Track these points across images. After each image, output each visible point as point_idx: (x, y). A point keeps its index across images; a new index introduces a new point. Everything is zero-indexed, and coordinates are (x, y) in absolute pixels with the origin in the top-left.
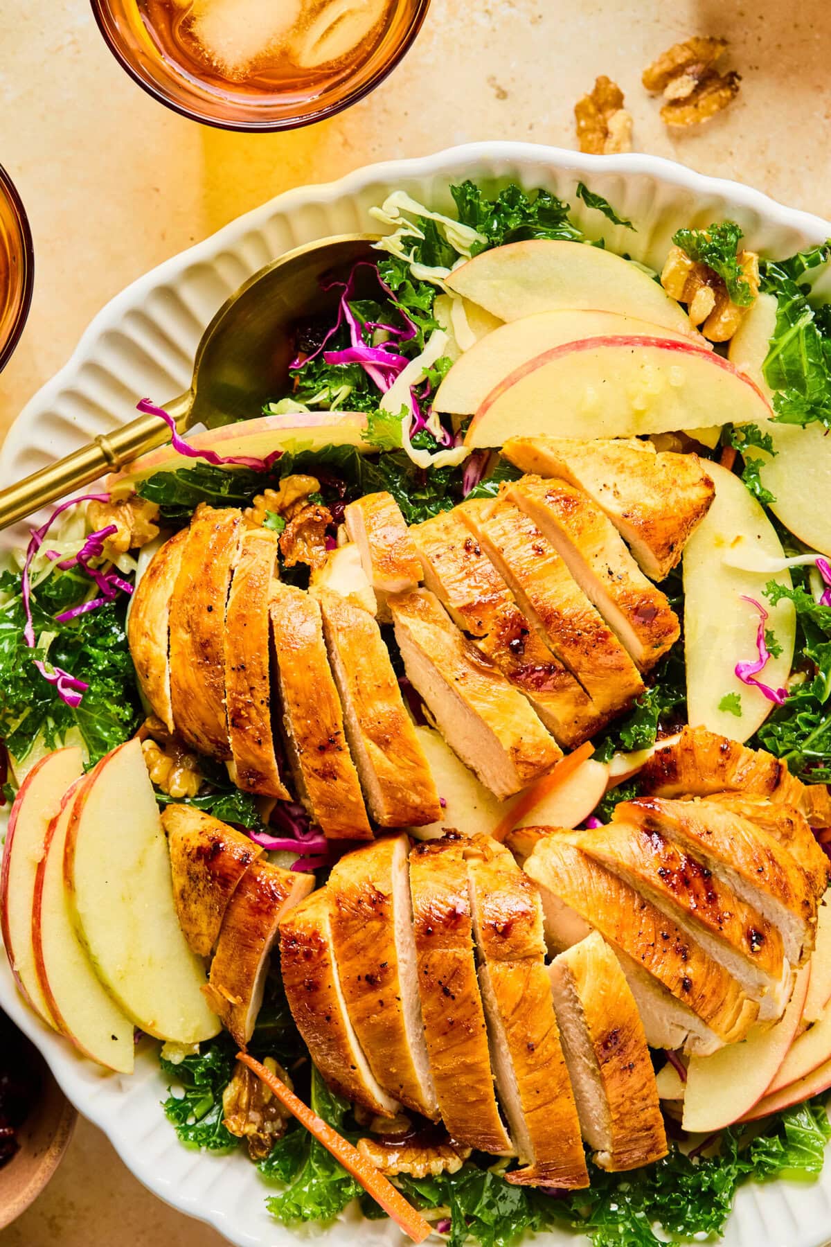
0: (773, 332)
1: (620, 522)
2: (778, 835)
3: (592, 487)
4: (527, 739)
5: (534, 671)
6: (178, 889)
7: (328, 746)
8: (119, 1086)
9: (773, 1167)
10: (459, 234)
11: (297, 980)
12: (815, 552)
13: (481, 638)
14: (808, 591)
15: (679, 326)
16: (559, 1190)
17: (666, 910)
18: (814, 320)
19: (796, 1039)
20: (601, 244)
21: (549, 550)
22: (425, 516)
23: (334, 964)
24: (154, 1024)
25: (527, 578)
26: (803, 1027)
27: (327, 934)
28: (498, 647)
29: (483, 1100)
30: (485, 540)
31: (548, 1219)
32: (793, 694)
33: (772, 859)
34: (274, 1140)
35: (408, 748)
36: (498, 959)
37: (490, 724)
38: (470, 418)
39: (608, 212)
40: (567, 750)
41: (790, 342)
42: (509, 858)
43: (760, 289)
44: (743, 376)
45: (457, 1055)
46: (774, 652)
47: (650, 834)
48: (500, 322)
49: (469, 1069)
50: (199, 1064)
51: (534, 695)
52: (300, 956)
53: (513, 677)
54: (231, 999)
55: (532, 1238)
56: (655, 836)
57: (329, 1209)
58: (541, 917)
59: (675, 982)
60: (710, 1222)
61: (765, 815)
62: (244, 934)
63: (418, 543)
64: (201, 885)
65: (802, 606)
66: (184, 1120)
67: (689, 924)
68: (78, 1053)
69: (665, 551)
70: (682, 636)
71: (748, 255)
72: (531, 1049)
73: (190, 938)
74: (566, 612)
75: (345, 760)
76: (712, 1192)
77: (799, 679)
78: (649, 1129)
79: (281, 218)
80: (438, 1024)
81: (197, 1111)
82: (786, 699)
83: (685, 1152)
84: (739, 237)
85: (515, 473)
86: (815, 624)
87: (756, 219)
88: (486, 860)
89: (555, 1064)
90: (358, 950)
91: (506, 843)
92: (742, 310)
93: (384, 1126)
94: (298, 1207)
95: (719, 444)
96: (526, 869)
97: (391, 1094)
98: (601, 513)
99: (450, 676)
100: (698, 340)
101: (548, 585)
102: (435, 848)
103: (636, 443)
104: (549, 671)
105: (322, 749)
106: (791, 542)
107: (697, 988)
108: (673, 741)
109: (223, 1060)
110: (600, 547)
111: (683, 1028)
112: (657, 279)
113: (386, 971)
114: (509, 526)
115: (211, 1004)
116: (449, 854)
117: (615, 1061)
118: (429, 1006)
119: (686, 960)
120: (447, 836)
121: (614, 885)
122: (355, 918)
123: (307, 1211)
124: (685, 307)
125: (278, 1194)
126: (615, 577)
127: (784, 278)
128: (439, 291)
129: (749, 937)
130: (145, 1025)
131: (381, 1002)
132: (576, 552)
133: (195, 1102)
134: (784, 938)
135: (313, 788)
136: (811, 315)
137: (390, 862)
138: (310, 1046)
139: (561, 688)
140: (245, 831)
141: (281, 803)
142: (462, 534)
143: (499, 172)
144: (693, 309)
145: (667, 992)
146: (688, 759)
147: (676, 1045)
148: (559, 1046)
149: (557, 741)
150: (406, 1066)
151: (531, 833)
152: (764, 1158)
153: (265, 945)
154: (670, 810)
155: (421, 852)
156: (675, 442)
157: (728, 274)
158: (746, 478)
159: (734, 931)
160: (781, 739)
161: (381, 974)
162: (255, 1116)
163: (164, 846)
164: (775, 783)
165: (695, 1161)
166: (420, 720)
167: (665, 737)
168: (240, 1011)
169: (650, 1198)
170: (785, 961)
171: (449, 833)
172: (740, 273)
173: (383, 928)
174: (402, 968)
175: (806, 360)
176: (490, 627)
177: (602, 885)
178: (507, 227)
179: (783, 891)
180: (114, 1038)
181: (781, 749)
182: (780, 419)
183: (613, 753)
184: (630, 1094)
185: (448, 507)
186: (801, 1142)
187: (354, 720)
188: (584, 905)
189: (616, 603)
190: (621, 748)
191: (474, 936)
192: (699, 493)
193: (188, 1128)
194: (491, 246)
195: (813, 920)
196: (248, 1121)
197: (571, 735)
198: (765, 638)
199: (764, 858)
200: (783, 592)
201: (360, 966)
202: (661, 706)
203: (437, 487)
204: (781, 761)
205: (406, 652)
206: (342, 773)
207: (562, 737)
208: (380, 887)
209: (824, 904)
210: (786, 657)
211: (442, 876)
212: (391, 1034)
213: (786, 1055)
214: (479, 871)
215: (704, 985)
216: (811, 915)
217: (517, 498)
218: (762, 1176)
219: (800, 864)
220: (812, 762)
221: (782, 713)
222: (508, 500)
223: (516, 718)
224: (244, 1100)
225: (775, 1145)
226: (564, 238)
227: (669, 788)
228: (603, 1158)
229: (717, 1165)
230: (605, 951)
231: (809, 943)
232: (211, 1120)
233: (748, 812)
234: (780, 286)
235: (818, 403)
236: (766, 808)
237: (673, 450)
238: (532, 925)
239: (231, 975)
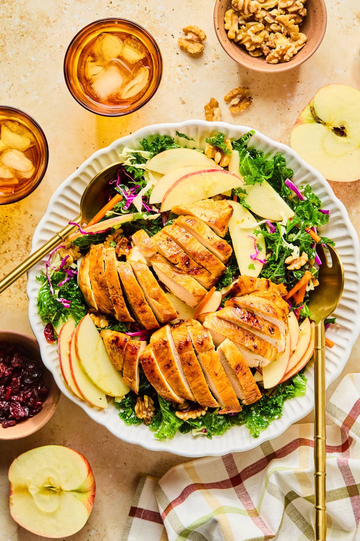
0: (239, 161)
1: (208, 223)
2: (272, 300)
3: (198, 215)
4: (196, 289)
5: (194, 270)
6: (109, 353)
7: (142, 303)
8: (104, 412)
9: (292, 393)
10: (145, 154)
11: (148, 370)
12: (266, 219)
13: (177, 264)
14: (266, 230)
15: (213, 165)
16: (234, 413)
17: (245, 328)
18: (250, 154)
19: (290, 356)
20: (186, 147)
21: (190, 236)
22: (154, 234)
23: (157, 364)
24: (111, 393)
25: (186, 245)
26: (292, 353)
27: (153, 356)
28: (182, 265)
29: (206, 392)
30: (172, 237)
31: (233, 423)
32: (268, 260)
33: (271, 307)
34: (152, 418)
35: (164, 299)
36: (202, 352)
37: (185, 287)
38: (160, 204)
39: (186, 137)
40: (208, 290)
41: (245, 162)
42: (199, 324)
43: (233, 149)
44: (234, 175)
45: (196, 381)
46: (260, 249)
47: (236, 308)
48: (163, 175)
49: (200, 384)
50: (126, 401)
51: (195, 277)
52: (147, 363)
53: (188, 273)
54: (130, 380)
55: (229, 429)
56: (237, 308)
57: (172, 433)
58: (211, 338)
59: (252, 347)
60: (278, 413)
61: (266, 295)
62: (130, 361)
63: (154, 242)
64: (115, 351)
65: (265, 235)
66: (125, 418)
67: (252, 330)
68: (92, 406)
69: (222, 229)
70: (233, 251)
71: (227, 141)
72: (216, 375)
73: (115, 366)
74: (199, 251)
75: (147, 307)
76: (277, 404)
77: (269, 255)
78: (254, 390)
79: (96, 160)
80: (189, 374)
81: (129, 414)
82: (266, 262)
83: (267, 395)
84: (223, 136)
85: (176, 216)
86: (270, 239)
87: (227, 131)
88: (192, 326)
89: (224, 378)
90: (163, 358)
91: (197, 320)
92: (229, 156)
93: (182, 407)
94: (163, 434)
95: (231, 195)
96: (204, 325)
97: (182, 397)
98: (202, 222)
99: (171, 277)
100: (219, 167)
101: (192, 245)
102: (177, 326)
103: (208, 200)
104: (198, 269)
105: (140, 305)
106: (258, 218)
107: (259, 348)
108: (237, 281)
109: (132, 399)
110: (204, 231)
111: (258, 360)
112: (204, 153)
113: (172, 362)
114: (177, 231)
115: (125, 383)
116: (182, 326)
117: (240, 373)
118: (185, 369)
119: (254, 340)
120: (180, 322)
121: (229, 324)
122: (160, 349)
123: (165, 435)
124: (213, 159)
125: (157, 433)
126: (210, 239)
127: (239, 145)
128: (144, 170)
129: (270, 330)
130: (108, 393)
131: (172, 371)
132: (198, 234)
133: (128, 412)
134: (280, 328)
135: (140, 316)
136: (249, 153)
137: (166, 332)
138: (156, 388)
139: (202, 273)
140: (124, 333)
141: (132, 323)
142: (165, 237)
143: (153, 134)
144: (215, 160)
145: (251, 350)
146: (242, 285)
147: (257, 365)
148: (224, 372)
149: (205, 288)
150: (183, 387)
151: (204, 315)
152: (289, 391)
153: (137, 363)
154: (239, 300)
155: (174, 327)
156: (219, 197)
157: (223, 148)
158: (241, 202)
159: (265, 329)
160: (267, 273)
161: (170, 363)
162: (145, 412)
163: (102, 343)
164: (268, 286)
165: (271, 397)
166: (166, 291)
167: (235, 280)
168: (134, 383)
169: (260, 409)
170: (281, 335)
171: (181, 321)
172: (226, 147)
173: (168, 350)
174: (176, 361)
175: (250, 166)
176: (179, 260)
177: (226, 326)
178: (157, 149)
179: (276, 315)
180: (100, 399)
181: (268, 276)
182: (246, 184)
183: (222, 288)
184: (247, 381)
185: (160, 230)
186: (299, 385)
187: (147, 296)
188: (222, 331)
189: (212, 246)
190: (223, 286)
191: (194, 347)
192: (229, 210)
193: (127, 420)
194: (155, 155)
195: (286, 321)
196: (143, 414)
197: (208, 285)
198: (257, 246)
199: (269, 307)
200: (259, 232)
201: (164, 363)
202: (232, 272)
203: (155, 225)
204: (268, 280)
205: (157, 273)
206: (147, 310)
207: (206, 287)
208: (165, 339)
209: (290, 317)
210: (264, 250)
211: (180, 332)
212: (177, 380)
213: (289, 361)
214: (191, 329)
215: (260, 346)
216: (285, 320)
217: (178, 223)
218: (290, 397)
219: (279, 307)
220: (278, 278)
221: (266, 266)
222: (176, 224)
223: (192, 284)
224: (141, 408)
225: (292, 387)
226: (175, 148)
227: (239, 294)
228: (244, 402)
229: (277, 396)
230: (231, 343)
231: (287, 328)
232: (133, 416)
233: (262, 295)
234: (238, 147)
235: (256, 177)
236: (266, 293)
237: (219, 200)
238: (209, 340)
239: (129, 374)
